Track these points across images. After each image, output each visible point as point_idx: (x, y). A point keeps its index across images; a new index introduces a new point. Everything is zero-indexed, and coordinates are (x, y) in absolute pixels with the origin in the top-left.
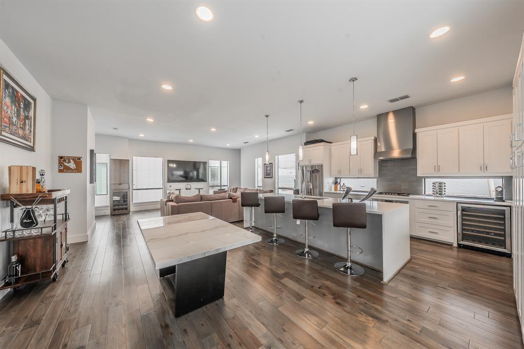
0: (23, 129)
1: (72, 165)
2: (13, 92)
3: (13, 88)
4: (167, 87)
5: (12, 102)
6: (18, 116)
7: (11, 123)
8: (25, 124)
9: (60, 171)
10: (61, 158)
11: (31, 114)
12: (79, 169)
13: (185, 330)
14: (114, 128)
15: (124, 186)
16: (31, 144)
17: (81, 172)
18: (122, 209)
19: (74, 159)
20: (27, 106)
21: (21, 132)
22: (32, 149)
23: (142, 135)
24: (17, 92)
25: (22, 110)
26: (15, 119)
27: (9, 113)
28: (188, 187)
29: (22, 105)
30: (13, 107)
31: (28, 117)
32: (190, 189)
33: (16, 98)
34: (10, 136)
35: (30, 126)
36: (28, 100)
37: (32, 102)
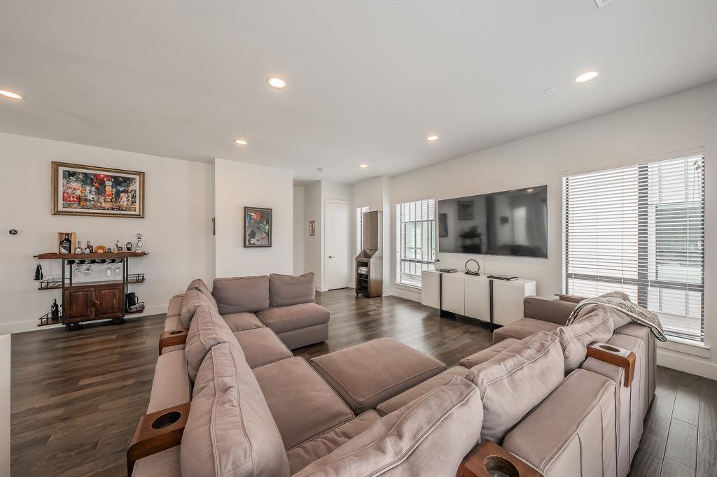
0: (115, 202)
2: (87, 177)
3: (83, 173)
5: (85, 184)
6: (100, 192)
7: (81, 200)
8: (118, 197)
16: (137, 213)
20: (122, 182)
21: (109, 205)
22: (139, 217)
24: (95, 175)
25: (109, 188)
26: (91, 196)
27: (78, 192)
28: (473, 267)
29: (109, 183)
30: (88, 188)
31: (125, 191)
32: (477, 274)
33: (92, 180)
34: (81, 210)
35: (134, 197)
36: (124, 177)
37: (137, 177)
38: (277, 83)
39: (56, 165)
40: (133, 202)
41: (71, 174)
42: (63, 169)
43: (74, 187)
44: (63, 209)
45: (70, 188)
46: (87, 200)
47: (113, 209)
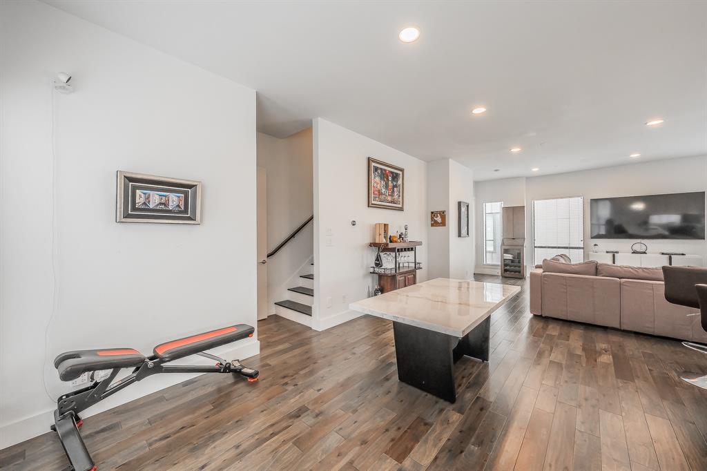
0: (392, 195)
1: (439, 219)
2: (382, 172)
3: (381, 169)
4: (479, 110)
5: (381, 179)
6: (387, 186)
7: (380, 193)
8: (393, 192)
9: (432, 225)
10: (432, 213)
11: (400, 182)
12: (443, 224)
13: (389, 392)
14: (496, 170)
15: (518, 242)
16: (400, 206)
17: (445, 225)
18: (516, 272)
19: (440, 213)
20: (395, 177)
21: (389, 198)
22: (401, 209)
23: (535, 170)
24: (385, 170)
25: (390, 182)
26: (383, 190)
27: (379, 186)
29: (390, 178)
30: (382, 182)
31: (396, 186)
32: (645, 253)
33: (384, 175)
34: (380, 203)
35: (399, 192)
36: (396, 173)
37: (400, 173)
39: (370, 160)
40: (399, 196)
41: (376, 169)
42: (373, 164)
43: (377, 181)
44: (373, 202)
45: (375, 182)
46: (382, 194)
47: (391, 202)
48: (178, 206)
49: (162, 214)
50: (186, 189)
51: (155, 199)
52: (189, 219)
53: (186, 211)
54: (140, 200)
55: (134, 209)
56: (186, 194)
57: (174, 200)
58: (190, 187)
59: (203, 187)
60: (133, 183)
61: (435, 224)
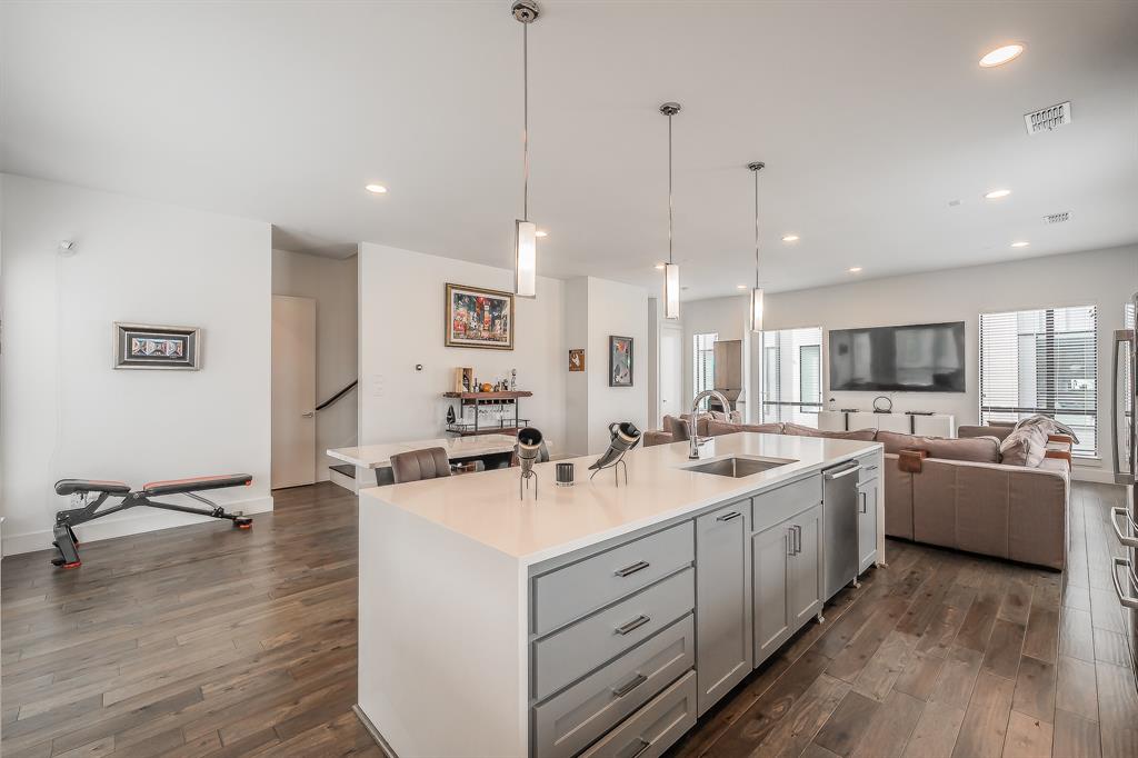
0: (490, 330)
1: (577, 361)
2: (470, 300)
3: (469, 297)
5: (469, 309)
6: (480, 318)
7: (466, 328)
8: (493, 324)
9: (571, 369)
10: (570, 352)
11: (506, 311)
12: (581, 367)
16: (508, 343)
17: (583, 369)
19: (578, 352)
20: (496, 305)
21: (485, 334)
22: (509, 348)
24: (477, 298)
25: (487, 313)
26: (474, 324)
27: (464, 320)
28: (882, 404)
29: (487, 308)
30: (472, 313)
31: (499, 317)
32: (889, 412)
33: (474, 304)
34: (468, 341)
35: (505, 325)
36: (498, 301)
37: (508, 299)
38: (791, 239)
39: (448, 287)
40: (505, 330)
41: (460, 298)
42: (454, 291)
43: (462, 313)
44: (453, 340)
45: (459, 314)
46: (471, 329)
47: (489, 339)
48: (176, 352)
49: (159, 360)
50: (184, 335)
51: (151, 346)
52: (188, 364)
53: (184, 357)
54: (135, 349)
55: (130, 356)
56: (185, 340)
57: (171, 346)
58: (189, 333)
59: (204, 333)
60: (129, 332)
61: (573, 368)
